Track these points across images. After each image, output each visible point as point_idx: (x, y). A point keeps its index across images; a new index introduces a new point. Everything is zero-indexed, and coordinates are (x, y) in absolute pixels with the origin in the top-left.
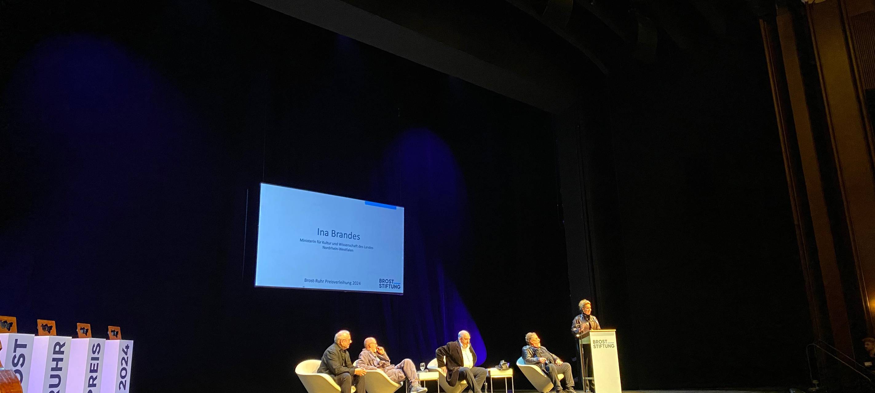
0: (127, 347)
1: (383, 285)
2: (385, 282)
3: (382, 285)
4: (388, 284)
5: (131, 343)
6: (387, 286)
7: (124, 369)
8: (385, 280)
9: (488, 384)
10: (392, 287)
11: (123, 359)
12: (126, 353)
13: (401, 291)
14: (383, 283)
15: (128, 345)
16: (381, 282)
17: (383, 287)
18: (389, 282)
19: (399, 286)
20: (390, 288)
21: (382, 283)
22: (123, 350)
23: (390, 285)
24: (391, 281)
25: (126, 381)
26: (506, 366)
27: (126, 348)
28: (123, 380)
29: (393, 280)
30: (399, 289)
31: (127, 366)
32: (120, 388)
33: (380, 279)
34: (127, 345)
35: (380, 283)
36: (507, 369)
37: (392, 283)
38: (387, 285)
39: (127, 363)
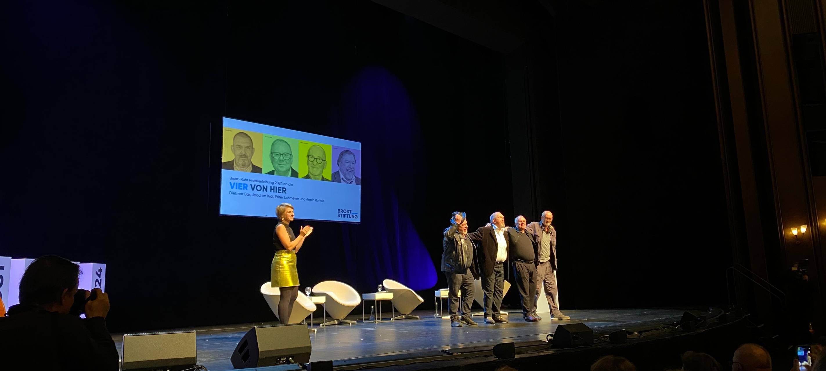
0: (100, 270)
1: (341, 214)
2: (343, 212)
3: (340, 215)
4: (346, 213)
5: (103, 266)
6: (345, 216)
8: (343, 210)
10: (350, 217)
11: (97, 280)
12: (99, 276)
13: (359, 220)
14: (342, 213)
15: (101, 268)
17: (341, 217)
18: (347, 212)
19: (357, 215)
20: (348, 217)
21: (340, 213)
22: (97, 273)
23: (347, 215)
24: (349, 211)
30: (356, 218)
33: (338, 209)
34: (99, 268)
35: (339, 213)
37: (349, 213)
38: (345, 214)
39: (100, 284)
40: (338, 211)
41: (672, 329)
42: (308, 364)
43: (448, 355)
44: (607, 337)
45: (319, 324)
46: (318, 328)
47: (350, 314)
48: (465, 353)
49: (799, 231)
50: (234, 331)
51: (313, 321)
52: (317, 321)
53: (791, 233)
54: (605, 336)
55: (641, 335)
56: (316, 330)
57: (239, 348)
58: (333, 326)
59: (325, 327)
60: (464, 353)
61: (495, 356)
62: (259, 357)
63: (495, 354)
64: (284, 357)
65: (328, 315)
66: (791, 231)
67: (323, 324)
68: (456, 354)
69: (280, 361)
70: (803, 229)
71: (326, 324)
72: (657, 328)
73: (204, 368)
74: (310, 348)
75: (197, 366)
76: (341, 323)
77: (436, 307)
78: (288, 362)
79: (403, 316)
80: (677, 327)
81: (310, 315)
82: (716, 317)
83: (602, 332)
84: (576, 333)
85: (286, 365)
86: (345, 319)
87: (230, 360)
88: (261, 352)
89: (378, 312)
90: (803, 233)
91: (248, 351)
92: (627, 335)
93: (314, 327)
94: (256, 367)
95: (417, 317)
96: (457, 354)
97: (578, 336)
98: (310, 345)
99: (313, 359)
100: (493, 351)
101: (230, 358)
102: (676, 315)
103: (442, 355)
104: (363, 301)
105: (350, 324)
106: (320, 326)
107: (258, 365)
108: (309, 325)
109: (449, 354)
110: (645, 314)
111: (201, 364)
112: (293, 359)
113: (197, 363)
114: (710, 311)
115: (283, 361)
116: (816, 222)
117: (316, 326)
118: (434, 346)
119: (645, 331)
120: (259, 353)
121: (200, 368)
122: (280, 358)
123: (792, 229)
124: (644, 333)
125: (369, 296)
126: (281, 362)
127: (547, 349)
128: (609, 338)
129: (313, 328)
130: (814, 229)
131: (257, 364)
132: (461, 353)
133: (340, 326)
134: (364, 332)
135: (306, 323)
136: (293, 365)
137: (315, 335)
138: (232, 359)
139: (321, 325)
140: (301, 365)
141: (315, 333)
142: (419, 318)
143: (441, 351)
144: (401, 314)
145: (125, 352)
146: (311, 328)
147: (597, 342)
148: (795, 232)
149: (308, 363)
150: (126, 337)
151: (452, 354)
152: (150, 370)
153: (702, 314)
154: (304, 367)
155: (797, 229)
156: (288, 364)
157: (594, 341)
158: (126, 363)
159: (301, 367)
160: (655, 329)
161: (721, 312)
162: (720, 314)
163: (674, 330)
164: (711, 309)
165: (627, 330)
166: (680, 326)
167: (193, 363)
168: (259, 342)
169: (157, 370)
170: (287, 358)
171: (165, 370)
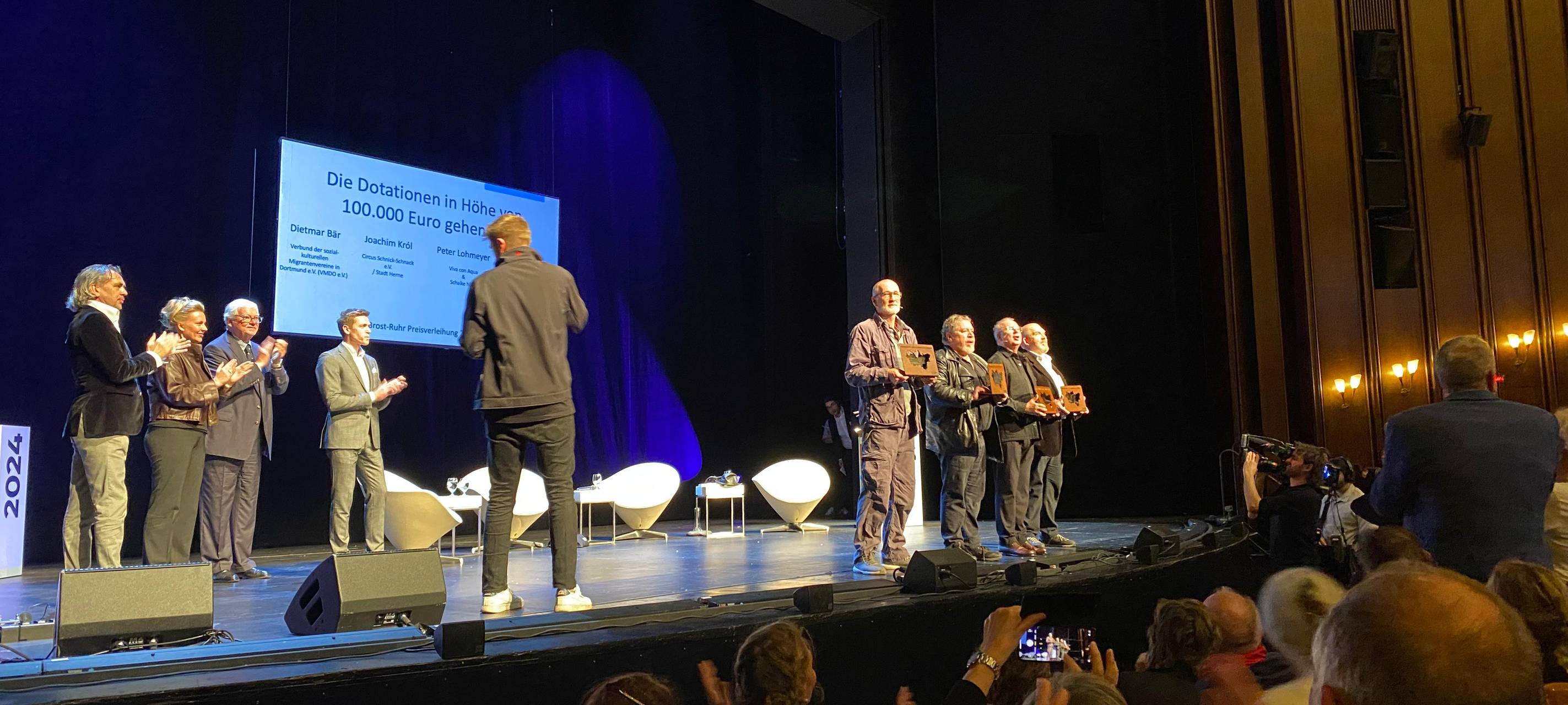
0: (19, 439)
5: (25, 431)
7: (13, 479)
9: (701, 511)
11: (11, 460)
12: (17, 450)
15: (19, 435)
22: (10, 445)
25: (17, 501)
26: (734, 480)
27: (15, 441)
28: (13, 500)
31: (19, 473)
32: (6, 514)
34: (17, 435)
36: (734, 484)
39: (18, 468)
41: (1119, 559)
42: (437, 626)
43: (709, 607)
44: (1001, 573)
46: (468, 555)
47: (530, 529)
48: (742, 603)
49: (1348, 384)
50: (298, 559)
51: (456, 541)
53: (1333, 389)
54: (999, 571)
55: (1063, 569)
56: (461, 560)
57: (301, 596)
60: (739, 603)
61: (797, 609)
62: (341, 613)
63: (798, 606)
64: (391, 612)
66: (1335, 385)
67: (477, 548)
68: (724, 605)
69: (383, 620)
70: (1355, 381)
72: (1093, 557)
73: (228, 635)
74: (443, 595)
75: (215, 631)
77: (698, 515)
78: (400, 623)
79: (635, 533)
80: (1127, 556)
81: (451, 531)
82: (1198, 538)
84: (947, 567)
85: (396, 628)
86: (519, 539)
87: (283, 618)
88: (344, 603)
89: (586, 525)
90: (1355, 389)
91: (319, 601)
92: (1038, 569)
93: (459, 554)
94: (335, 631)
95: (663, 534)
96: (727, 605)
97: (949, 572)
98: (443, 590)
99: (447, 618)
100: (792, 599)
101: (285, 614)
102: (1128, 534)
103: (700, 608)
105: (530, 548)
106: (471, 551)
107: (338, 628)
108: (448, 549)
109: (712, 605)
110: (1076, 531)
111: (225, 627)
112: (408, 617)
113: (214, 625)
114: (1188, 526)
115: (390, 620)
116: (1376, 369)
117: (463, 552)
118: (686, 590)
119: (1069, 563)
120: (342, 605)
121: (220, 635)
122: (383, 615)
123: (1335, 381)
124: (1068, 568)
126: (385, 622)
127: (894, 595)
128: (1004, 575)
129: (455, 556)
130: (1372, 383)
131: (336, 627)
132: (733, 604)
135: (443, 547)
136: (410, 627)
137: (461, 570)
138: (287, 618)
139: (473, 549)
140: (425, 627)
141: (459, 565)
142: (667, 536)
143: (696, 600)
144: (631, 528)
145: (62, 604)
146: (451, 556)
147: (983, 582)
148: (1340, 386)
149: (440, 623)
150: (64, 575)
151: (719, 605)
152: (116, 639)
153: (1174, 533)
154: (431, 632)
155: (1345, 381)
156: (400, 625)
157: (978, 581)
158: (66, 626)
159: (424, 632)
160: (1089, 560)
161: (1207, 529)
162: (1206, 533)
163: (1122, 562)
164: (1191, 524)
165: (1039, 561)
166: (1134, 555)
167: (206, 625)
168: (341, 584)
169: (131, 639)
170: (398, 615)
171: (147, 639)
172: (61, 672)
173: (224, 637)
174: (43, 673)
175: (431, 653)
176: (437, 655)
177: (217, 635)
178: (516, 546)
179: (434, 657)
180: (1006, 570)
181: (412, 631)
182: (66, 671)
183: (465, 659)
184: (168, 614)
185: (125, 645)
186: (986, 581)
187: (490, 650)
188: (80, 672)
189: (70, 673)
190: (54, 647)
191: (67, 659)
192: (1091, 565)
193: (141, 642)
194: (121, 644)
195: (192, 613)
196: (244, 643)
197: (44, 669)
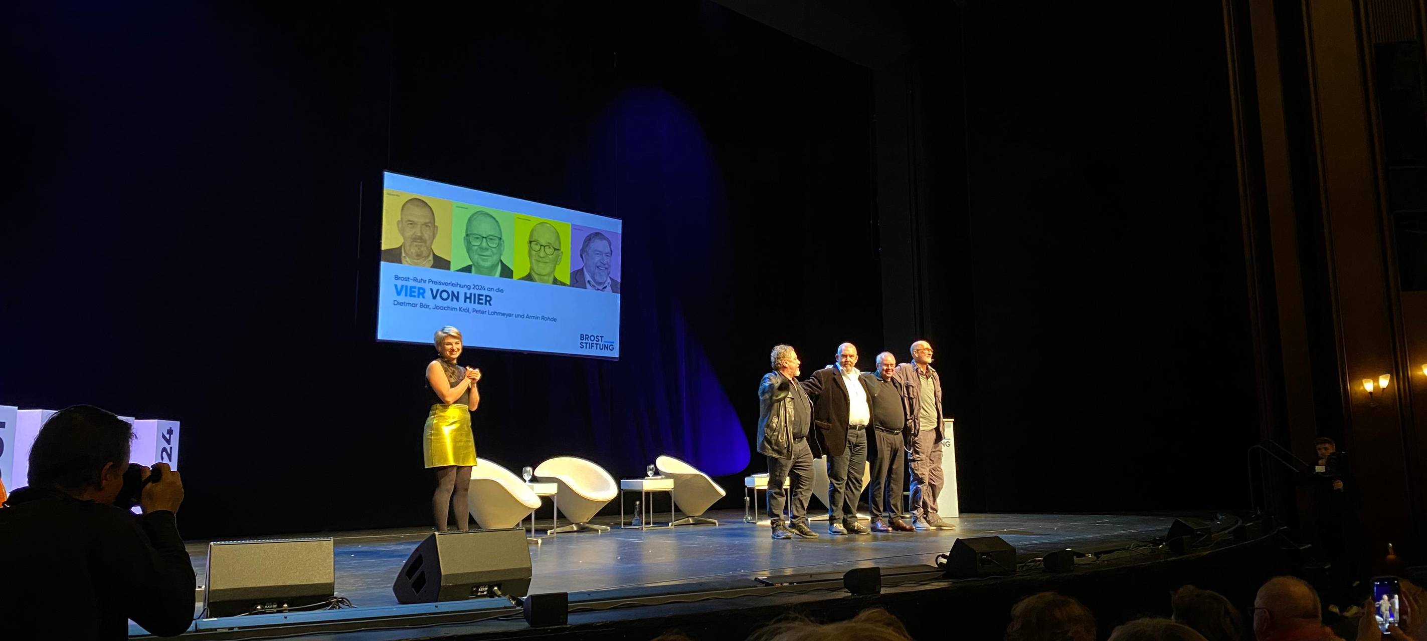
0: (170, 432)
1: (586, 343)
2: (589, 339)
3: (584, 345)
4: (595, 342)
5: (176, 425)
6: (592, 346)
8: (590, 336)
9: (750, 500)
10: (601, 348)
11: (164, 450)
12: (168, 442)
13: (616, 354)
14: (587, 341)
15: (171, 428)
16: (582, 338)
17: (586, 348)
18: (596, 339)
19: (613, 346)
20: (597, 349)
21: (584, 341)
22: (164, 437)
23: (597, 344)
24: (600, 338)
27: (168, 434)
29: (603, 337)
30: (612, 350)
31: (170, 461)
33: (581, 335)
34: (169, 429)
35: (581, 341)
37: (600, 341)
38: (592, 344)
39: (170, 456)
40: (581, 337)
41: (1151, 549)
42: (526, 597)
43: (766, 586)
44: (1039, 560)
45: (545, 531)
46: (544, 536)
47: (599, 514)
48: (795, 584)
49: (1376, 384)
50: (399, 539)
51: (535, 524)
52: (542, 526)
53: (1362, 388)
54: (1037, 559)
55: (1098, 558)
56: (540, 541)
57: (407, 568)
58: (569, 535)
59: (555, 535)
60: (793, 583)
61: (847, 590)
62: (442, 585)
63: (846, 587)
64: (484, 585)
65: (561, 516)
66: (1363, 385)
67: (553, 530)
68: (780, 585)
69: (477, 591)
70: (1384, 382)
71: (558, 530)
72: (1127, 547)
73: (347, 602)
74: (529, 570)
75: (335, 598)
76: (582, 529)
77: (747, 505)
78: (491, 594)
79: (690, 519)
80: (1160, 546)
81: (531, 515)
82: (1229, 530)
83: (1031, 553)
84: (987, 554)
85: (488, 599)
86: (590, 523)
87: (392, 589)
88: (446, 576)
89: (647, 512)
90: (1384, 389)
91: (423, 573)
92: (1075, 558)
93: (537, 535)
94: (437, 601)
95: (714, 521)
97: (990, 558)
98: (529, 565)
99: (532, 591)
100: (843, 581)
101: (393, 585)
102: (1160, 526)
103: (757, 587)
104: (622, 492)
105: (598, 531)
106: (547, 533)
107: (439, 598)
108: (529, 531)
109: (767, 584)
110: (1107, 523)
111: (343, 595)
112: (499, 589)
113: (335, 593)
114: (1218, 519)
115: (483, 592)
116: (1405, 370)
117: (541, 533)
118: (742, 571)
119: (1105, 553)
120: (442, 578)
121: (340, 602)
122: (478, 587)
123: (1364, 380)
124: (1103, 556)
125: (633, 484)
126: (479, 594)
127: (937, 579)
128: (1043, 562)
129: (535, 537)
130: (1401, 383)
132: (788, 584)
133: (582, 535)
134: (623, 545)
135: (524, 529)
136: (500, 598)
137: (539, 550)
138: (395, 589)
139: (549, 532)
140: (514, 599)
141: (538, 546)
142: (717, 523)
143: (753, 580)
144: (686, 515)
145: (211, 572)
146: (531, 537)
147: (1022, 569)
148: (1368, 386)
149: (526, 595)
150: (214, 547)
151: (772, 585)
152: (255, 602)
153: (1207, 525)
154: (519, 603)
155: (1374, 382)
156: (492, 597)
157: (1018, 567)
158: (214, 591)
159: (514, 603)
160: (1124, 549)
161: (1237, 522)
162: (1236, 526)
163: (1155, 552)
164: (1220, 517)
165: (1075, 550)
166: (1166, 545)
167: (328, 593)
168: (442, 559)
169: (267, 604)
170: (491, 587)
171: (280, 605)
172: (211, 630)
173: (343, 604)
174: (197, 631)
175: (522, 621)
176: (527, 623)
177: (338, 601)
178: (586, 529)
179: (524, 625)
180: (1044, 558)
181: (503, 601)
182: (216, 630)
183: (551, 627)
184: (297, 582)
185: (263, 609)
186: (1025, 569)
187: (573, 620)
188: (227, 630)
189: (219, 631)
190: (204, 610)
191: (216, 619)
192: (1124, 554)
193: (275, 606)
194: (259, 607)
195: (316, 582)
196: (360, 609)
197: (198, 627)
